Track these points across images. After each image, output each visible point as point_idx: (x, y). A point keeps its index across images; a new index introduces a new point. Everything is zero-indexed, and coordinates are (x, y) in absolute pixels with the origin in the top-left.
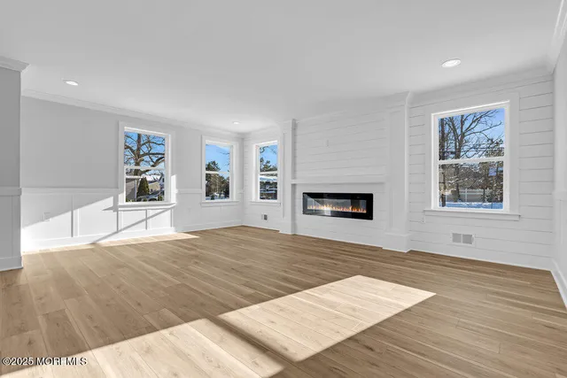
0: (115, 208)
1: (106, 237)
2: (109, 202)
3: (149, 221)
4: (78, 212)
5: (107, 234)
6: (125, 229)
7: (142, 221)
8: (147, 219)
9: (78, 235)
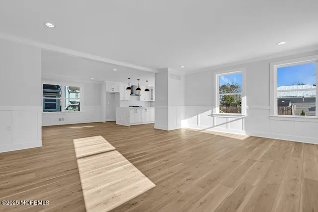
0: (212, 115)
1: (209, 128)
2: (209, 112)
3: (229, 124)
4: (199, 115)
5: (209, 127)
6: (217, 126)
7: (225, 123)
8: (227, 123)
9: (199, 125)
